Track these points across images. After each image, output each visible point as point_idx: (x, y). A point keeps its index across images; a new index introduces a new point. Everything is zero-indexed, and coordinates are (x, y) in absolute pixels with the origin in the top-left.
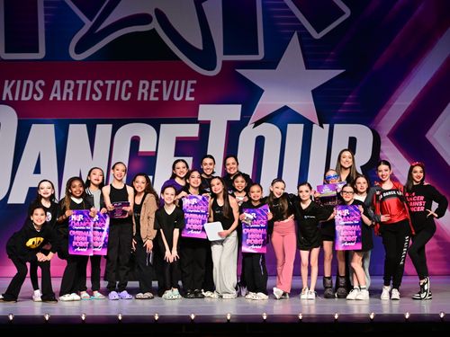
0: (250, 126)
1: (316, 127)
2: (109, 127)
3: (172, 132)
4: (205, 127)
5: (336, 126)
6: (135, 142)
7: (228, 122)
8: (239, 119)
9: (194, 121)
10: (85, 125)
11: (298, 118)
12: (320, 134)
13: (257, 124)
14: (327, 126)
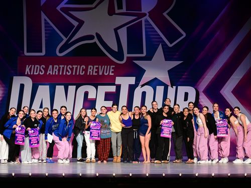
0: (139, 87)
1: (170, 88)
2: (74, 87)
3: (103, 89)
4: (118, 87)
5: (179, 87)
6: (86, 94)
7: (129, 85)
8: (134, 83)
9: (114, 84)
10: (63, 86)
11: (161, 83)
12: (171, 91)
13: (143, 86)
14: (174, 87)
